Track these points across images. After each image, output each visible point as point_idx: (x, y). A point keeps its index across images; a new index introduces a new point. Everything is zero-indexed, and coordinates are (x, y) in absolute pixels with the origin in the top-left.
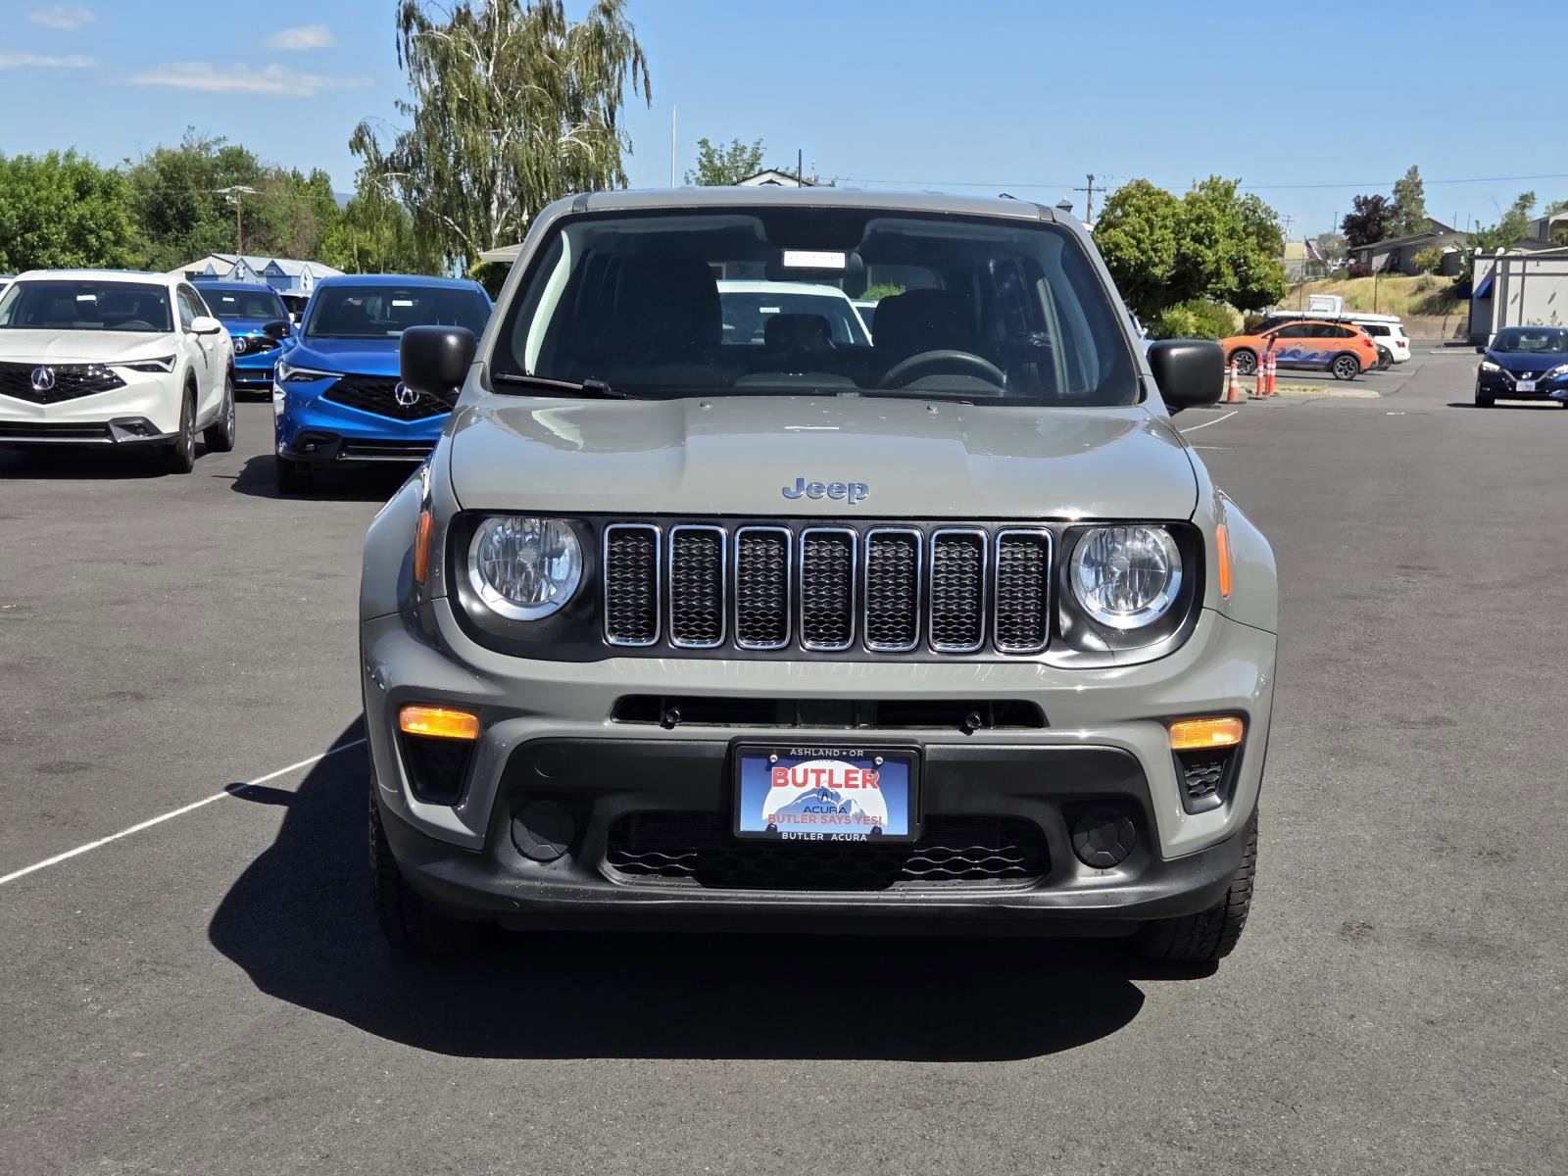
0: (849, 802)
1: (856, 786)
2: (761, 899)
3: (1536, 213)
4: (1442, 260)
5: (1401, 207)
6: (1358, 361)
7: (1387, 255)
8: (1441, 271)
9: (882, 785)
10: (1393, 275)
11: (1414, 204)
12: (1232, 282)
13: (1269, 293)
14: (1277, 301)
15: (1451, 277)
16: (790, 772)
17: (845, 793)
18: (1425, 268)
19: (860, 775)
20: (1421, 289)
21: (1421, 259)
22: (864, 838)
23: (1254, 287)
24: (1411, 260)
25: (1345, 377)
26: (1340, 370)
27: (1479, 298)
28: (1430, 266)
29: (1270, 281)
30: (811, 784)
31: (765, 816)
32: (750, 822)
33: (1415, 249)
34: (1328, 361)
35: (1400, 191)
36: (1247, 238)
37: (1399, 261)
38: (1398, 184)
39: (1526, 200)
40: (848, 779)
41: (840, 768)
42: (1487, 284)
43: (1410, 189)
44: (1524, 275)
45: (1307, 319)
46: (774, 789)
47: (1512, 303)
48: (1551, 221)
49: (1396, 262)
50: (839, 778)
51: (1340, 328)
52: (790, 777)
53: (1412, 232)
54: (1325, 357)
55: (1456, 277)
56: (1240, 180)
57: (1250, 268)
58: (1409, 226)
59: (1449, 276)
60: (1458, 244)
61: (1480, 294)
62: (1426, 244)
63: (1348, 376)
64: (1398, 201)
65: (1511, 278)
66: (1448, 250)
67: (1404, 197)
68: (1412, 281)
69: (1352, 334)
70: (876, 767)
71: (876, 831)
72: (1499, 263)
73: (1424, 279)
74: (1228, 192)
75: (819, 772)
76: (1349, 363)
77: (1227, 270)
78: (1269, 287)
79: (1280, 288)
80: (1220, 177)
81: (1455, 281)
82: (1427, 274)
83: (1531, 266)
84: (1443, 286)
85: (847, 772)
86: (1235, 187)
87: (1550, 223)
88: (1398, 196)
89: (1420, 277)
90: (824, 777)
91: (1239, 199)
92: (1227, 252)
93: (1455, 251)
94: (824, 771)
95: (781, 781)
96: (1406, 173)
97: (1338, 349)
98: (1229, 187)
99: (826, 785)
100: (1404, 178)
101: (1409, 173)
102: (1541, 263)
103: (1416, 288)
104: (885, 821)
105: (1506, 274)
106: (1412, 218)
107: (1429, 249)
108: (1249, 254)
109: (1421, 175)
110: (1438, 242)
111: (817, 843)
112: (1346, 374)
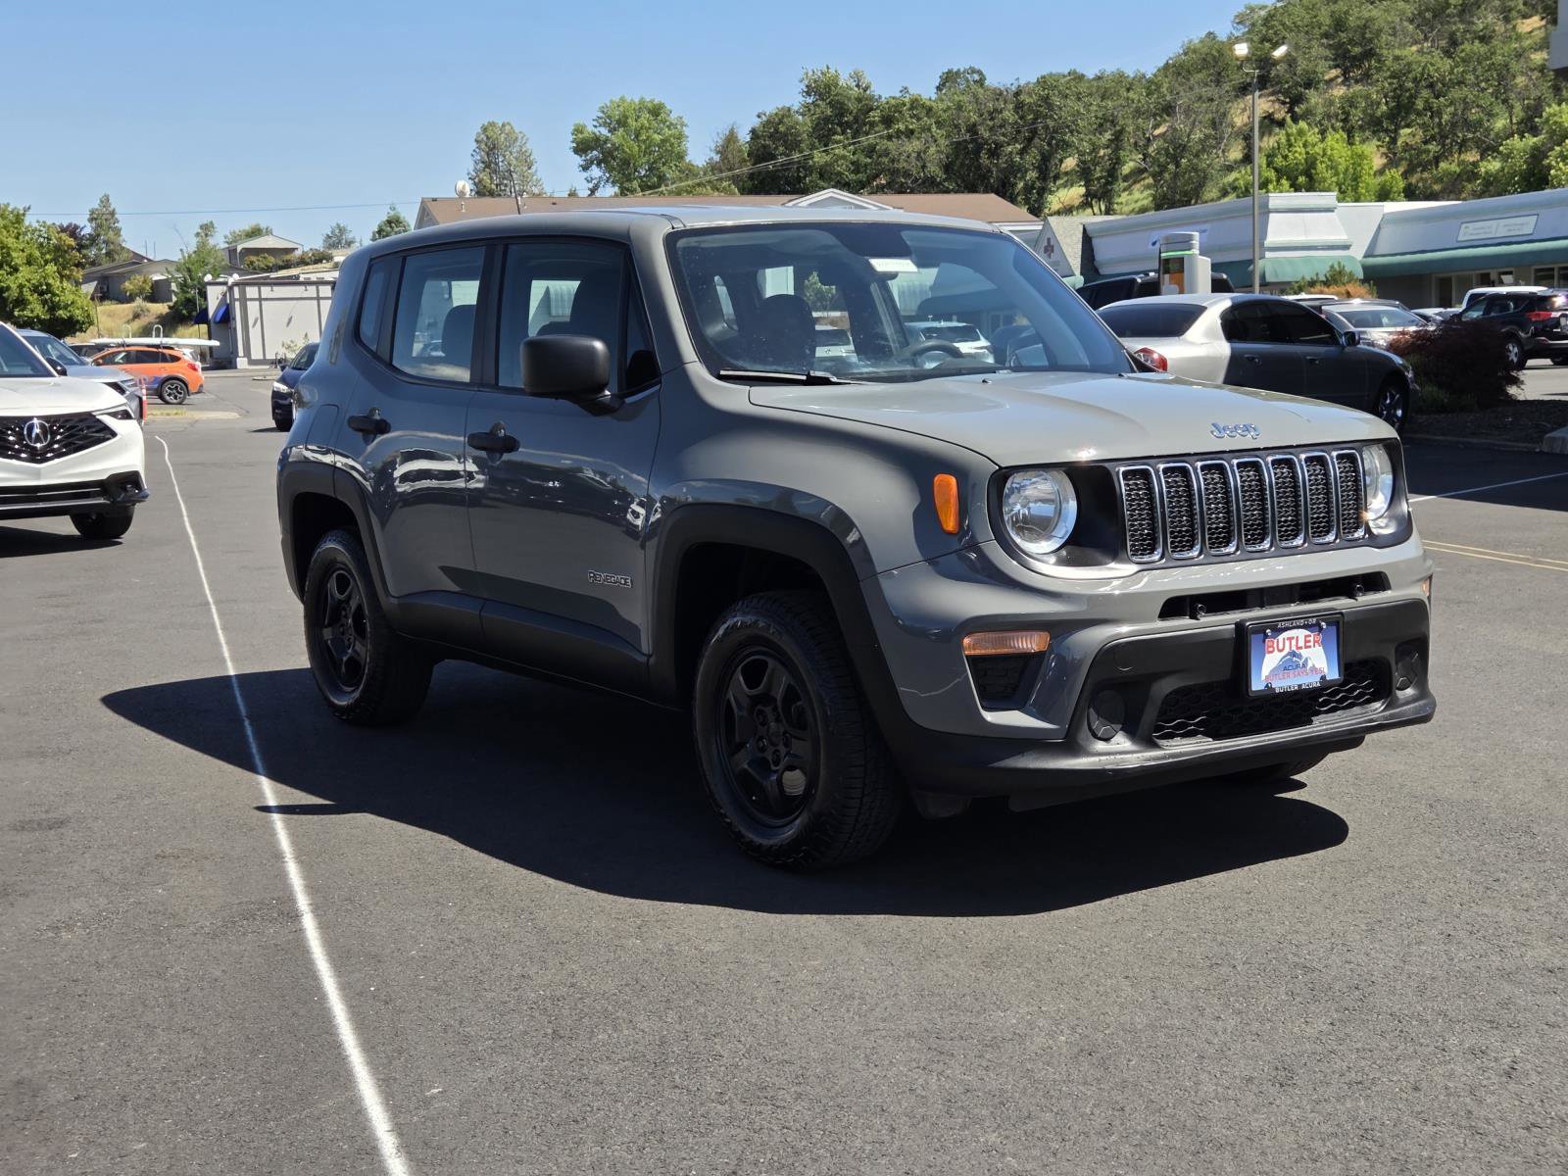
0: (1306, 660)
1: (1310, 647)
2: (1269, 740)
3: (219, 241)
4: (152, 288)
5: (98, 235)
6: (187, 386)
7: (95, 283)
8: (153, 298)
9: (1324, 644)
10: (106, 303)
11: (111, 232)
12: (36, 309)
13: (78, 321)
14: (87, 329)
15: (165, 304)
16: (1276, 641)
17: (1304, 652)
18: (137, 295)
19: (1312, 639)
20: (136, 316)
21: (131, 287)
22: (1319, 685)
23: (61, 313)
24: (122, 287)
25: (175, 401)
26: (169, 395)
27: (216, 323)
28: (141, 293)
29: (78, 309)
30: (1287, 650)
31: (1263, 678)
32: (1257, 685)
33: (123, 277)
34: (156, 386)
35: (96, 219)
36: (46, 265)
37: (108, 288)
38: (92, 212)
39: (207, 229)
40: (1306, 642)
41: (1302, 633)
42: (223, 309)
43: (104, 218)
44: (260, 299)
45: (128, 346)
46: (1267, 656)
47: (253, 326)
48: (239, 249)
49: (105, 290)
50: (1301, 643)
51: (163, 354)
52: (1275, 645)
53: (114, 260)
54: (154, 382)
55: (171, 304)
56: (29, 208)
57: (54, 295)
58: (108, 254)
59: (163, 302)
60: (168, 272)
61: (218, 319)
62: (132, 272)
63: (178, 400)
64: (95, 230)
65: (248, 303)
66: (156, 277)
67: (100, 226)
68: (126, 309)
69: (175, 359)
70: (1321, 629)
71: (1323, 678)
72: (236, 289)
73: (138, 307)
74: (19, 219)
75: (1290, 639)
76: (176, 387)
77: (33, 298)
78: (78, 314)
79: (89, 315)
80: (8, 204)
81: (170, 307)
82: (139, 301)
83: (266, 291)
84: (159, 312)
85: (1306, 636)
86: (24, 215)
87: (238, 251)
88: (94, 225)
89: (133, 305)
90: (1294, 642)
91: (30, 226)
92: (29, 281)
93: (165, 278)
94: (1293, 638)
95: (1271, 649)
96: (99, 201)
97: (164, 375)
98: (18, 215)
99: (1294, 648)
100: (97, 206)
101: (102, 202)
102: (275, 288)
103: (131, 317)
104: (1326, 671)
105: (244, 300)
106: (112, 247)
107: (138, 277)
108: (51, 281)
109: (114, 204)
110: (145, 270)
111: (1296, 693)
112: (176, 398)
